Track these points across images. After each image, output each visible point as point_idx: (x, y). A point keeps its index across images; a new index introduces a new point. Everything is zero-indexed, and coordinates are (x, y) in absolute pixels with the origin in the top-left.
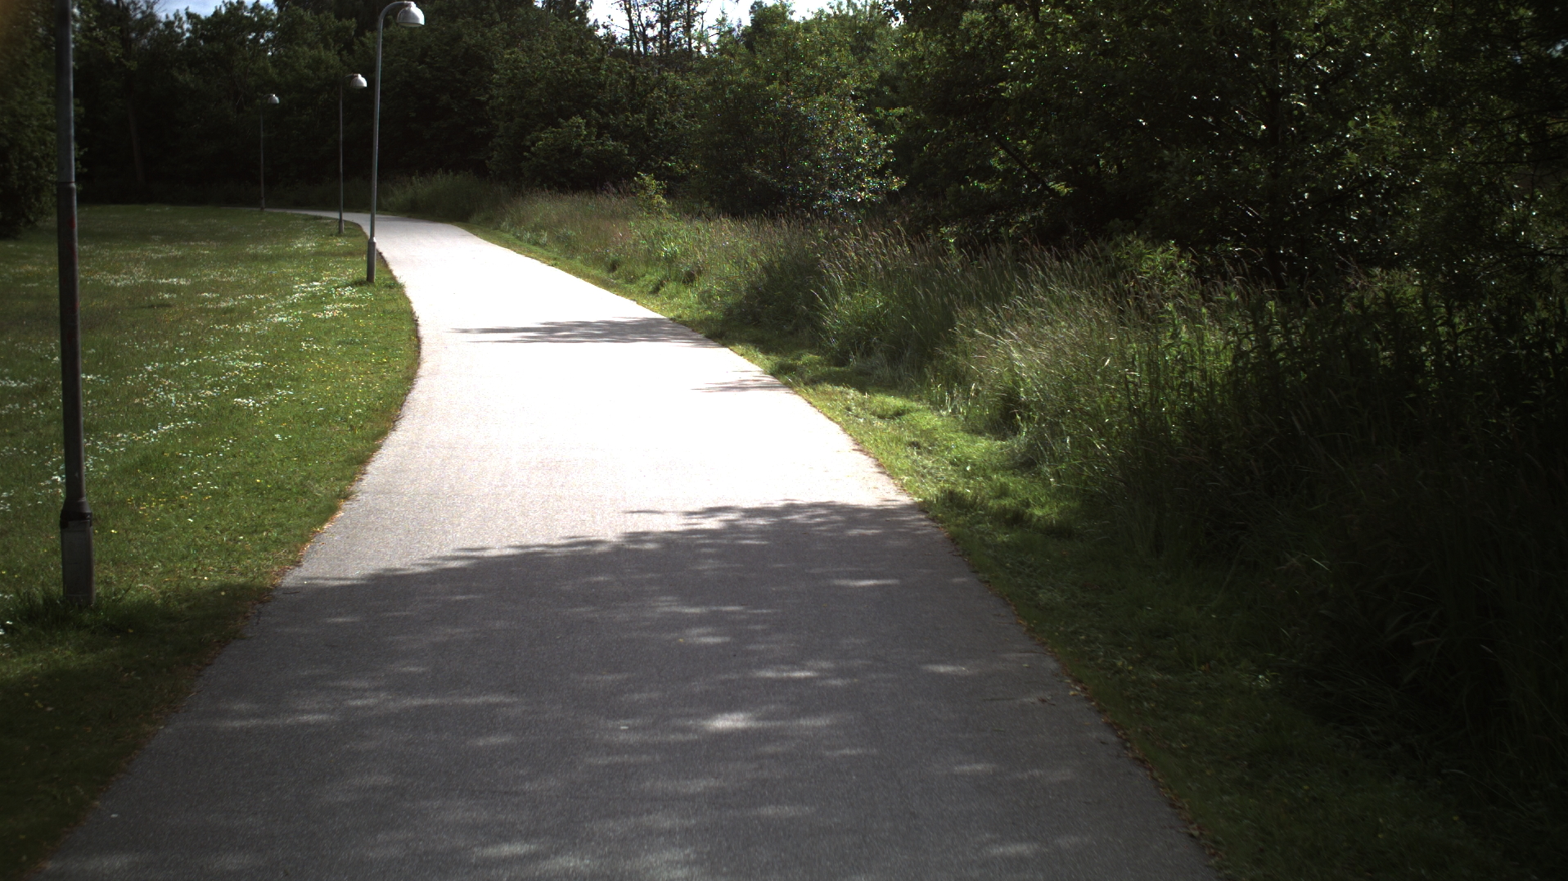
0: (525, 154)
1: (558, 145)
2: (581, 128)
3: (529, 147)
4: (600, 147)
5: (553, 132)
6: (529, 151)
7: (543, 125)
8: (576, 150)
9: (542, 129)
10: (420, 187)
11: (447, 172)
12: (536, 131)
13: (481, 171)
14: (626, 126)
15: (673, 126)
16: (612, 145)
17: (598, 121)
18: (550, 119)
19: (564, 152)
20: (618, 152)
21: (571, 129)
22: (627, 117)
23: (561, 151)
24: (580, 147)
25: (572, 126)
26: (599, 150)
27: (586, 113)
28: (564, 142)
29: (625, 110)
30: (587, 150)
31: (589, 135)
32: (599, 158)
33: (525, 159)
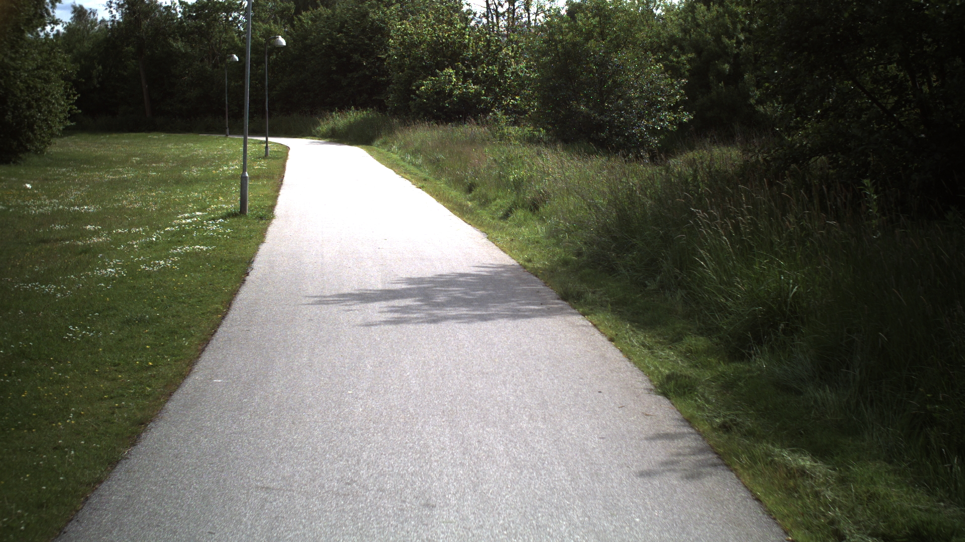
0: (412, 96)
1: (436, 89)
2: (452, 77)
3: (415, 90)
4: (464, 90)
5: (432, 80)
6: (415, 94)
7: (425, 74)
8: (449, 93)
9: (425, 78)
10: (340, 120)
11: (358, 110)
12: (420, 79)
13: (381, 107)
14: (483, 74)
15: (518, 75)
16: (473, 88)
17: (463, 71)
18: (429, 71)
19: (440, 94)
20: (478, 93)
21: (445, 78)
22: (483, 68)
23: (437, 93)
24: (451, 90)
25: (445, 75)
26: (464, 92)
27: (455, 65)
28: (440, 87)
29: (483, 63)
30: (456, 92)
31: (457, 82)
32: (464, 98)
33: (412, 99)
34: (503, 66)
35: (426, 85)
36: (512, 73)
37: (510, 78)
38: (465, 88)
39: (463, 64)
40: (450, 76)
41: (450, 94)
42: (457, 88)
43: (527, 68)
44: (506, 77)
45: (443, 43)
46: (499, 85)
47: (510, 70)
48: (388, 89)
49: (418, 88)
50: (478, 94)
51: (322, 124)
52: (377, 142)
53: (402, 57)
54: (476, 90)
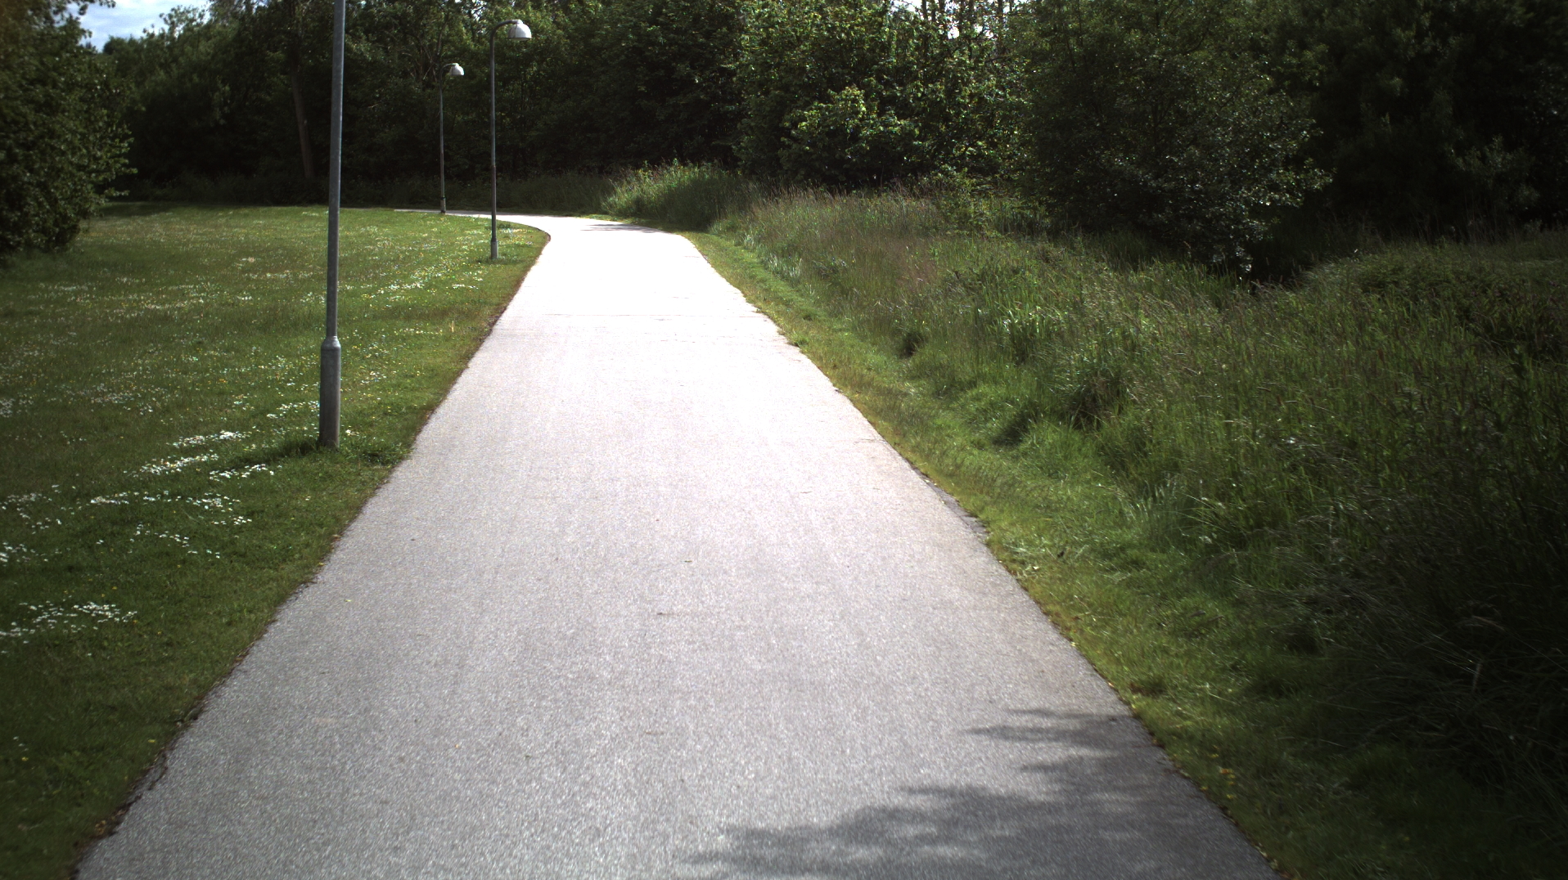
0: (783, 139)
1: (829, 126)
2: (857, 102)
3: (789, 129)
4: (882, 128)
5: (820, 108)
6: (789, 136)
7: (808, 99)
8: (851, 133)
9: (807, 105)
10: (649, 184)
11: (685, 165)
12: (797, 108)
13: (728, 161)
14: (916, 98)
15: (982, 99)
16: (898, 124)
17: (879, 94)
18: (817, 91)
19: (836, 136)
20: (906, 134)
21: (846, 104)
22: (918, 88)
23: (831, 134)
24: (857, 129)
25: (846, 100)
26: (881, 132)
27: (863, 83)
28: (835, 123)
29: (916, 78)
30: (866, 132)
31: (868, 114)
32: (881, 144)
33: (783, 145)
34: (955, 85)
35: (809, 118)
36: (971, 96)
37: (966, 107)
38: (885, 124)
39: (879, 79)
40: (855, 101)
41: (855, 136)
42: (868, 125)
43: (997, 86)
44: (959, 104)
45: (842, 40)
46: (947, 119)
47: (968, 91)
48: (739, 126)
49: (795, 125)
50: (907, 136)
51: (619, 190)
52: (718, 226)
53: (765, 66)
54: (903, 128)
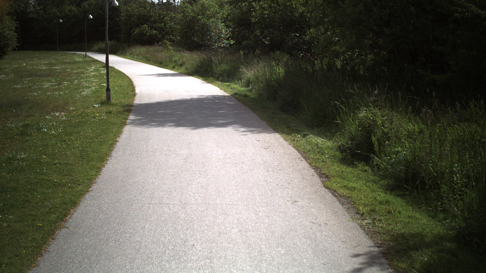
5: (139, 29)
6: (132, 34)
7: (136, 27)
12: (134, 29)
14: (158, 27)
15: (171, 27)
17: (151, 26)
18: (138, 25)
21: (144, 28)
22: (158, 24)
23: (141, 34)
24: (146, 33)
26: (151, 34)
27: (147, 24)
28: (142, 32)
29: (158, 23)
30: (148, 34)
31: (148, 30)
32: (151, 36)
33: (131, 36)
36: (169, 26)
37: (168, 28)
38: (152, 32)
39: (150, 23)
40: (146, 27)
41: (146, 34)
42: (148, 32)
43: (174, 24)
44: (167, 28)
45: (143, 15)
46: (164, 31)
47: (168, 25)
49: (134, 32)
50: (156, 34)
53: (127, 20)
54: (155, 33)
